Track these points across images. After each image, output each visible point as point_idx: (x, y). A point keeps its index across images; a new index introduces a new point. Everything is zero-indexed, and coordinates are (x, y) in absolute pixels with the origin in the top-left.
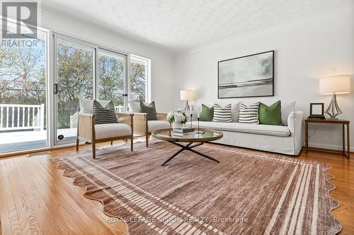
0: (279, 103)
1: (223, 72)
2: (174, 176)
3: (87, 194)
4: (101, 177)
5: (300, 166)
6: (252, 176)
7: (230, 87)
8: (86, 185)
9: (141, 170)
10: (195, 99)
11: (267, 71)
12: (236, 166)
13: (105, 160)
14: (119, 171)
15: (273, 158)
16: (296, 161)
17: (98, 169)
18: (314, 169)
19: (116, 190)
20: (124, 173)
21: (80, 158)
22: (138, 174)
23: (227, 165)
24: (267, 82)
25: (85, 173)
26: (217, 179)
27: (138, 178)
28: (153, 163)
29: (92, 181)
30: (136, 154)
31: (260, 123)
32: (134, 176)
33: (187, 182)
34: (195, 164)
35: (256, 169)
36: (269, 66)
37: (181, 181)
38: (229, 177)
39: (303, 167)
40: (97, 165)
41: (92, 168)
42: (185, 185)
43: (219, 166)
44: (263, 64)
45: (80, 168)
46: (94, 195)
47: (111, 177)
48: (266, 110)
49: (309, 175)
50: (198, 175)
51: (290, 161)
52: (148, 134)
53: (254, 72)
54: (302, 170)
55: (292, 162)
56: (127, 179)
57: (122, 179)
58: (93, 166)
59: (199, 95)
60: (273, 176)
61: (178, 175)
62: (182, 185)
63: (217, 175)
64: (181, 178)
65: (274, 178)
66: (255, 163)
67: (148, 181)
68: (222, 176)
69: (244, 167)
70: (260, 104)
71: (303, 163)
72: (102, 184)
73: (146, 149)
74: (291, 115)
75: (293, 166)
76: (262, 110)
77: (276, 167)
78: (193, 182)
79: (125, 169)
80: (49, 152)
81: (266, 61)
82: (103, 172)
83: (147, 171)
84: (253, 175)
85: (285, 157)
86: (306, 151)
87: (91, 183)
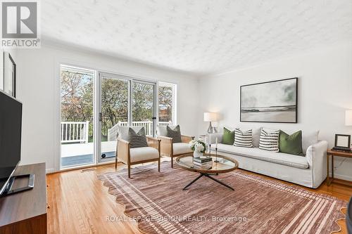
0: (300, 133)
1: (246, 96)
2: (192, 201)
3: (126, 212)
4: (135, 197)
5: (314, 201)
6: (261, 209)
7: (252, 111)
8: (125, 203)
9: (166, 193)
10: (218, 120)
11: (290, 98)
12: (248, 196)
13: (138, 180)
14: (149, 192)
15: (289, 189)
16: (312, 196)
17: (133, 189)
18: (328, 206)
19: (147, 211)
20: (152, 195)
21: (118, 176)
22: (164, 197)
23: (240, 194)
24: (290, 109)
25: (123, 192)
26: (228, 209)
27: (163, 200)
28: (176, 186)
29: (129, 201)
30: (162, 176)
31: (280, 152)
32: (160, 198)
33: (202, 209)
34: (211, 190)
35: (267, 201)
36: (292, 93)
37: (197, 207)
38: (239, 207)
39: (317, 204)
40: (132, 185)
41: (128, 188)
42: (200, 212)
43: (233, 194)
44: (286, 91)
45: (120, 187)
46: (131, 213)
47: (143, 197)
48: (286, 139)
49: (320, 213)
50: (213, 202)
51: (305, 194)
52: (172, 156)
53: (277, 98)
54: (315, 206)
55: (308, 196)
56: (154, 201)
57: (151, 201)
58: (128, 185)
59: (221, 117)
60: (281, 211)
61: (196, 201)
62: (197, 211)
63: (229, 204)
64: (197, 204)
65: (282, 212)
66: (268, 194)
67: (171, 205)
68: (234, 205)
69: (256, 198)
70: (281, 133)
71: (319, 199)
72: (137, 204)
73: (171, 170)
74: (309, 148)
75: (306, 201)
76: (283, 139)
77: (288, 200)
78: (207, 209)
79: (153, 191)
80: (96, 168)
81: (289, 88)
82: (137, 192)
83: (170, 195)
84: (263, 207)
85: (302, 189)
86: (330, 183)
87: (128, 203)
